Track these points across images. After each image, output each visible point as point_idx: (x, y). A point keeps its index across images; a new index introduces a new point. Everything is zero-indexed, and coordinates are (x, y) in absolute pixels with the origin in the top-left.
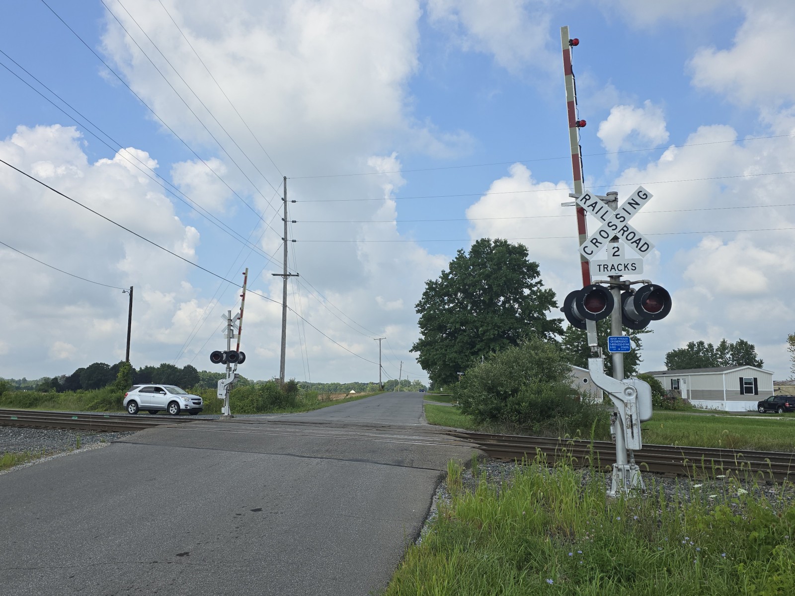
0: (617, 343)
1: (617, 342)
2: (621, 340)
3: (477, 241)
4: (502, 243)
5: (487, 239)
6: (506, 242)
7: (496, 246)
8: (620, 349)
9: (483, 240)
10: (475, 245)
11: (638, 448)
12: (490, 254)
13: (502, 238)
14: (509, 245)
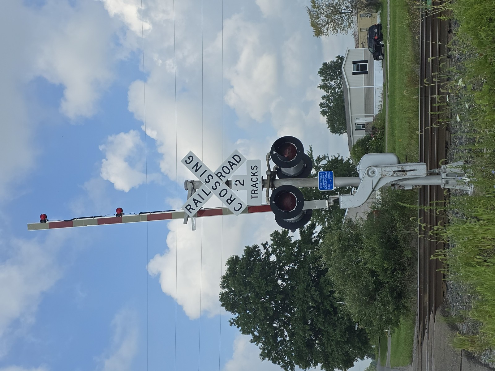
0: (325, 183)
1: (323, 182)
2: (322, 179)
3: (222, 306)
4: (224, 281)
5: (220, 296)
6: (224, 277)
7: (228, 287)
8: (330, 180)
9: (221, 300)
10: (226, 308)
11: (425, 166)
12: (236, 293)
13: (220, 281)
14: (227, 274)
